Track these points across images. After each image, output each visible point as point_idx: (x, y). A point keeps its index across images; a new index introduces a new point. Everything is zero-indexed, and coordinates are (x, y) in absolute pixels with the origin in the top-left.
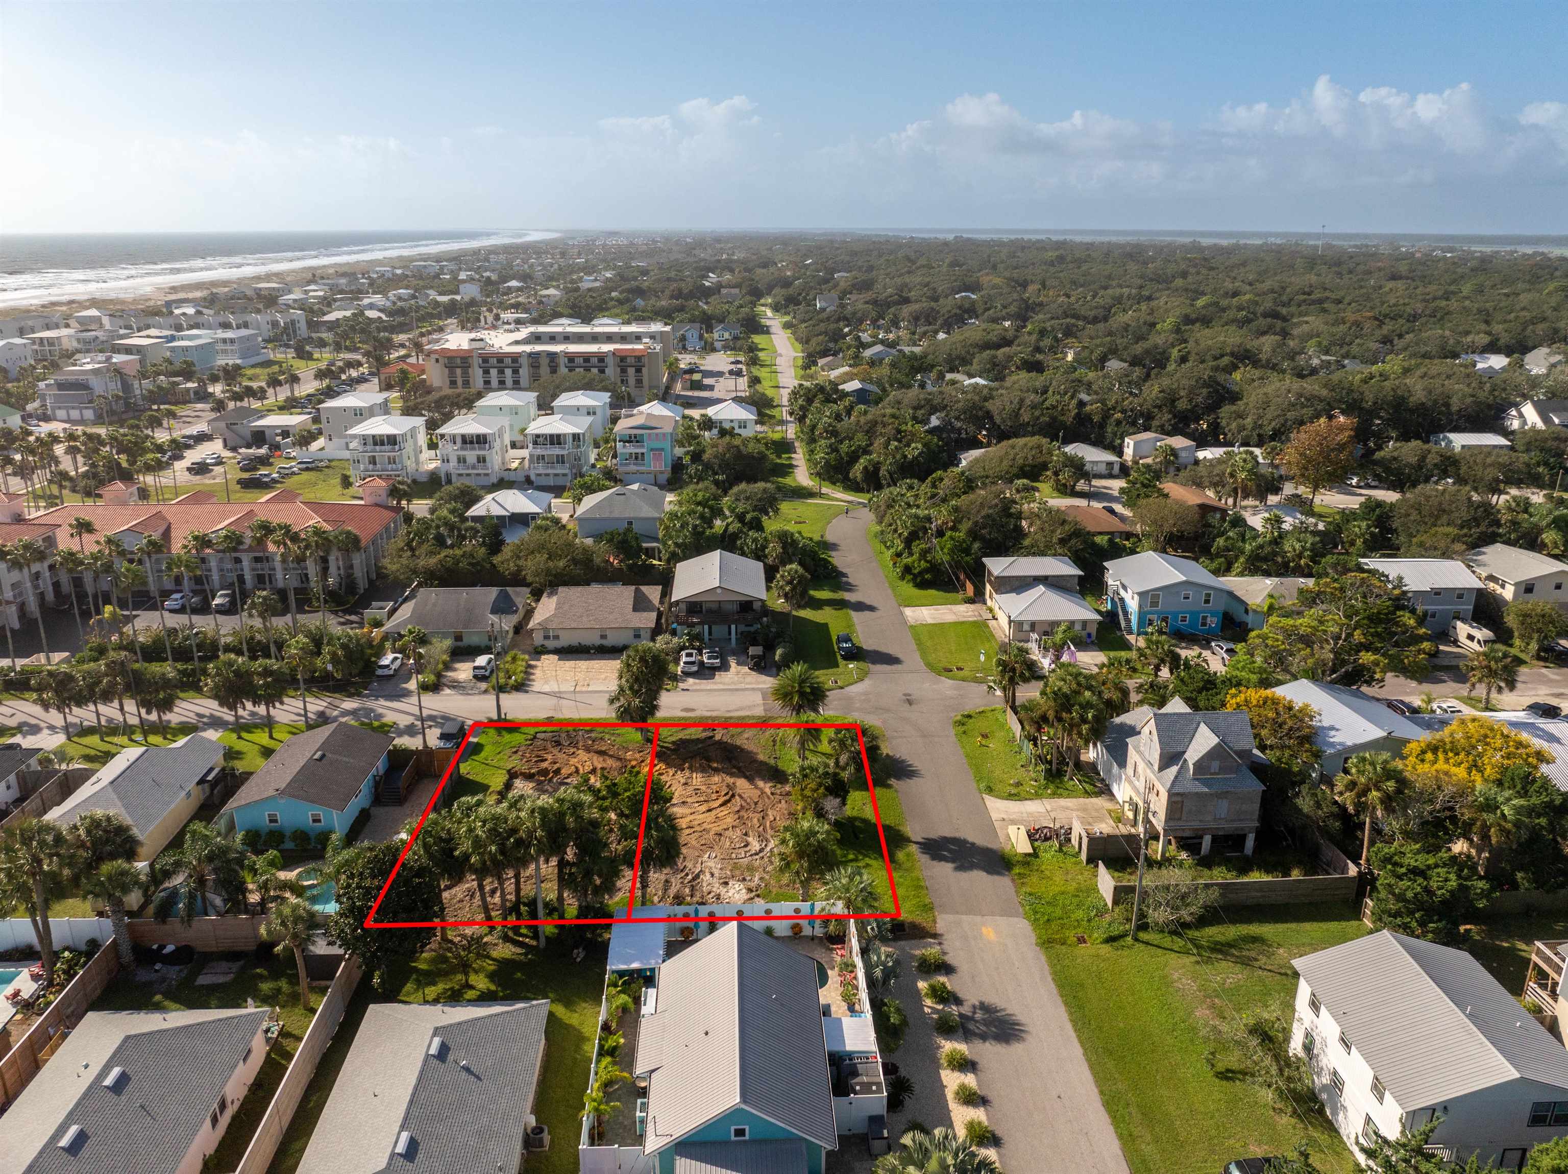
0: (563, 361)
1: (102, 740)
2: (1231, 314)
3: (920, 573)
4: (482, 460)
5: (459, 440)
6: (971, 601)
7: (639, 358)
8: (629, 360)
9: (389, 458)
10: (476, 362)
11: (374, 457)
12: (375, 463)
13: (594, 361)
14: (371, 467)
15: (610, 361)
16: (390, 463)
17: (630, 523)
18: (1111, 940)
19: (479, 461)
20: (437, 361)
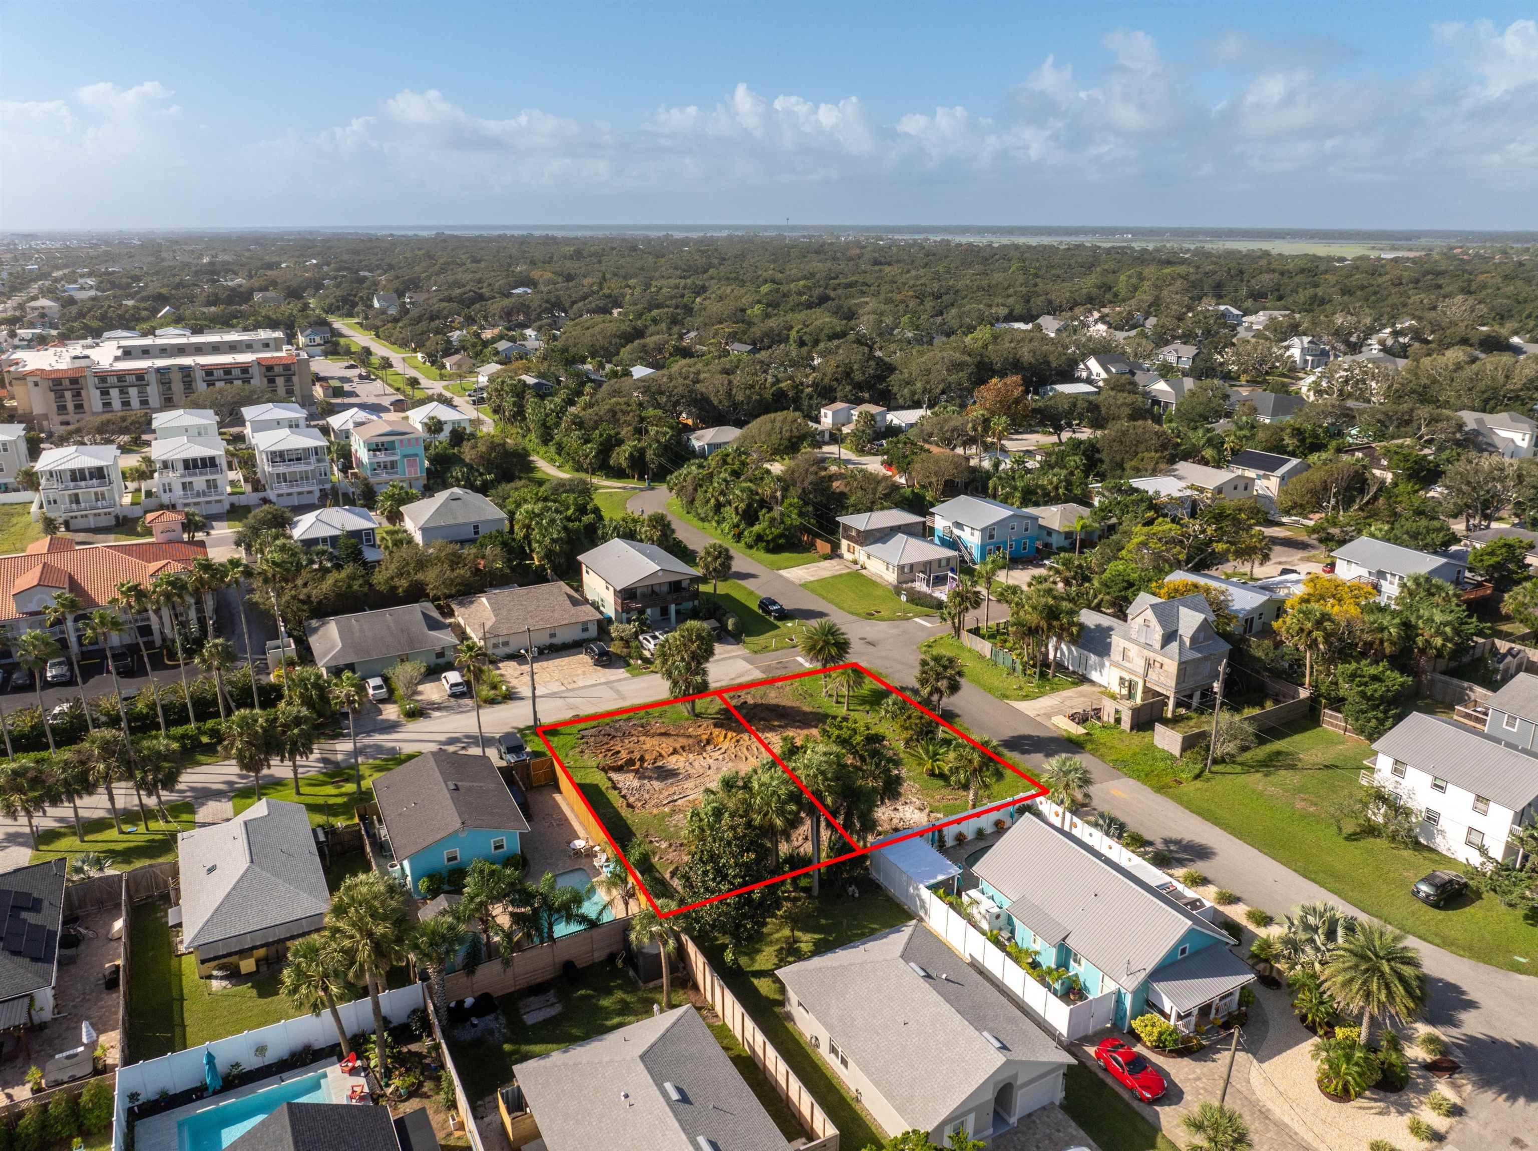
0: (199, 375)
1: (83, 841)
2: (794, 299)
3: (774, 539)
4: (212, 485)
5: (180, 466)
6: (826, 557)
7: (287, 367)
8: (276, 369)
9: (96, 494)
10: (92, 382)
11: (76, 495)
12: (78, 502)
13: (236, 372)
14: (74, 506)
15: (255, 371)
16: (97, 500)
17: (476, 527)
18: (1197, 777)
19: (209, 487)
20: (36, 384)
